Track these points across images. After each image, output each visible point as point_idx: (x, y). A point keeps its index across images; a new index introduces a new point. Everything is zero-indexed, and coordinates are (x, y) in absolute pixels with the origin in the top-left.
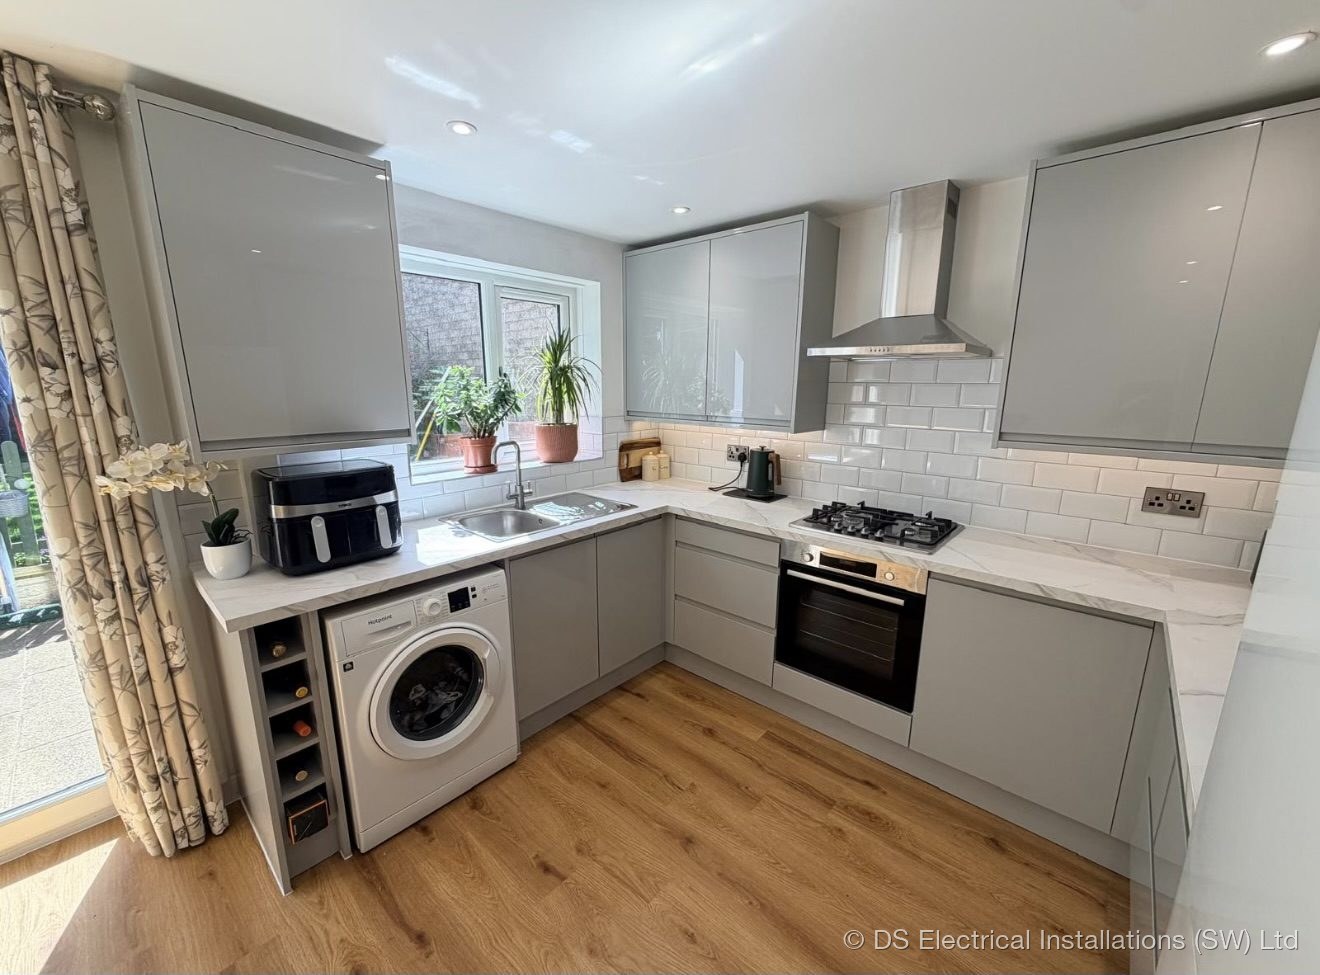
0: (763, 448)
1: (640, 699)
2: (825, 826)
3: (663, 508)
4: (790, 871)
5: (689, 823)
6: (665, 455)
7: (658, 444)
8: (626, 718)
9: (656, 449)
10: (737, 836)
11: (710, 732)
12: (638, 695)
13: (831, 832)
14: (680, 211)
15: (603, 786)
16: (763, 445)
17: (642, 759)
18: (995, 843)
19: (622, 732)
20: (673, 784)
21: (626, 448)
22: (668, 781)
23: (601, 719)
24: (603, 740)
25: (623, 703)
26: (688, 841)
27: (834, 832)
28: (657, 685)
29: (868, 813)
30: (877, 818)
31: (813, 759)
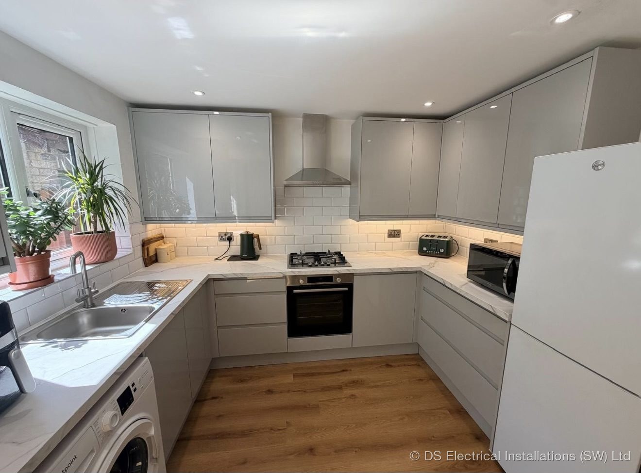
0: (247, 232)
1: (217, 400)
2: (347, 398)
3: (207, 277)
4: (354, 425)
5: (303, 441)
6: (170, 245)
7: (162, 238)
8: (220, 416)
9: (162, 241)
10: (326, 429)
11: (270, 392)
12: (214, 398)
13: (351, 398)
14: (198, 93)
15: (244, 463)
16: (248, 230)
17: (251, 431)
18: (388, 365)
19: (223, 425)
20: (279, 430)
21: (145, 244)
22: (274, 431)
23: (202, 428)
24: (216, 438)
25: (208, 408)
26: (311, 450)
27: (352, 397)
28: (218, 385)
29: (354, 382)
30: (357, 381)
31: (319, 374)
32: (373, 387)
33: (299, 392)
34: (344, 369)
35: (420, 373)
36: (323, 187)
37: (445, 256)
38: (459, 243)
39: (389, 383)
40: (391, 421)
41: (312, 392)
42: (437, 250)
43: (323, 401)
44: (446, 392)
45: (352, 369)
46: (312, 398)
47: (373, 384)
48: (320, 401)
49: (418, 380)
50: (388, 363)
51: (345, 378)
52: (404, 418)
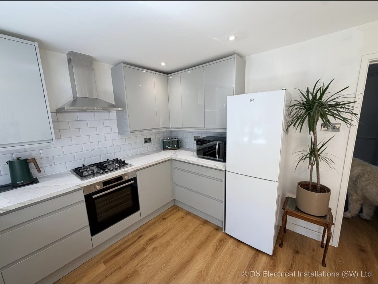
2: (152, 252)
4: (165, 265)
27: (154, 250)
29: (150, 240)
30: (152, 238)
31: (124, 249)
32: (162, 236)
33: (116, 272)
34: (140, 235)
35: (180, 214)
36: (94, 112)
37: (177, 148)
38: (181, 141)
39: (170, 228)
40: (182, 248)
41: (126, 264)
42: (173, 146)
43: (137, 264)
44: (195, 217)
45: (145, 233)
46: (129, 269)
47: (162, 234)
48: (135, 267)
49: (182, 218)
50: (163, 218)
51: (143, 241)
52: (186, 241)
